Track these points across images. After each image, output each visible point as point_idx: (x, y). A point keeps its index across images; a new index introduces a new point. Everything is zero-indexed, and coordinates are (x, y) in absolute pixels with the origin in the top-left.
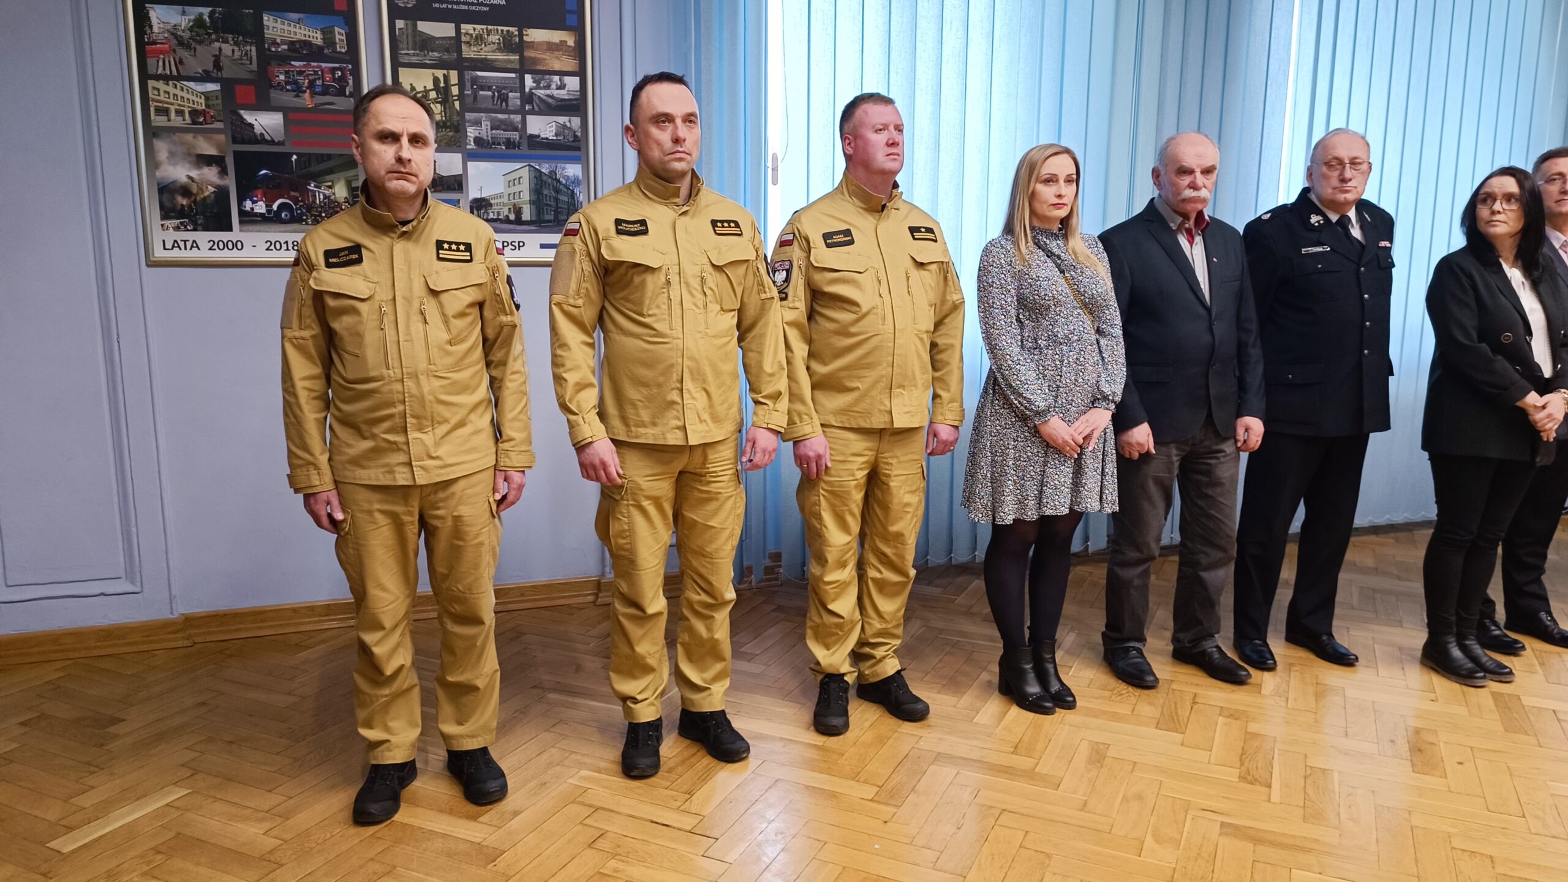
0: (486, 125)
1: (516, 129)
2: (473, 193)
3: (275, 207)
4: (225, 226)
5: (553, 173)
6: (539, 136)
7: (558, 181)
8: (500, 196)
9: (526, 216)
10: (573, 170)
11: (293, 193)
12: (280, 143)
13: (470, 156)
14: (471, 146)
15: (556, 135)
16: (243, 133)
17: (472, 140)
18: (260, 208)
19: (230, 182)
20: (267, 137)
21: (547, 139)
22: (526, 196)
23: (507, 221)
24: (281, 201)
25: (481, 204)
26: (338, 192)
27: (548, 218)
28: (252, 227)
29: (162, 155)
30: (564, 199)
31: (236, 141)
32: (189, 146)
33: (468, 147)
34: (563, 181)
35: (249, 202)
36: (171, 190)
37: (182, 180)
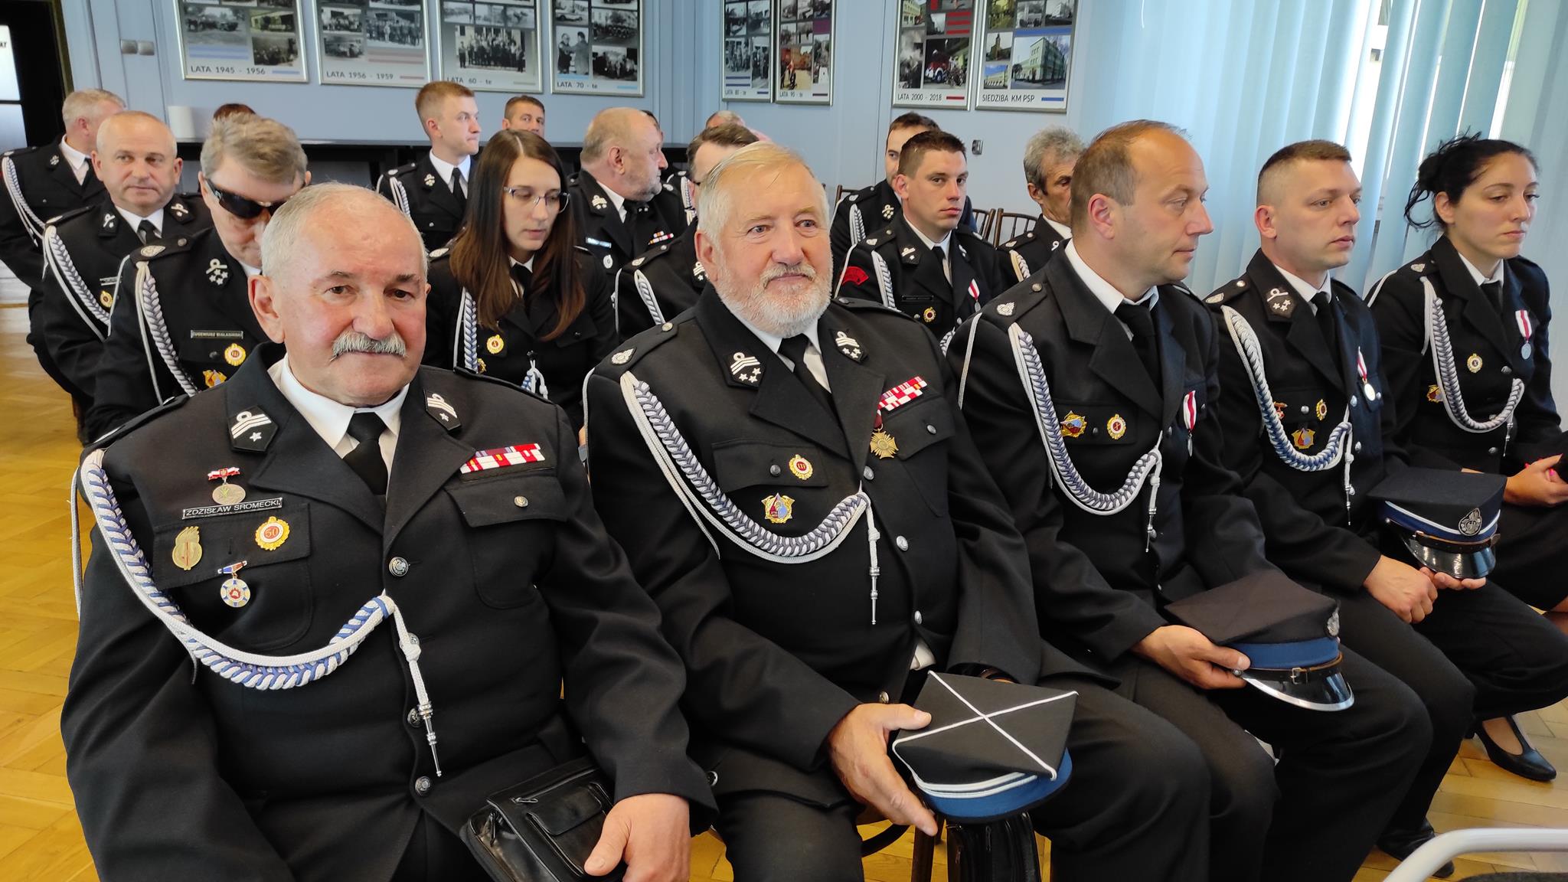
0: (1027, 9)
1: (1040, 11)
2: (1015, 60)
3: (936, 74)
4: (917, 86)
5: (1055, 43)
6: (1051, 16)
7: (1057, 49)
8: (1026, 62)
9: (1037, 77)
10: (1065, 40)
11: (944, 64)
12: (943, 33)
13: (1017, 34)
14: (1018, 26)
15: (1061, 13)
16: (931, 29)
17: (1018, 22)
18: (930, 73)
19: (923, 59)
20: (939, 30)
21: (1054, 17)
22: (1039, 62)
23: (1028, 81)
24: (938, 69)
25: (1017, 68)
26: (960, 63)
27: (1049, 77)
28: (927, 86)
29: (903, 44)
30: (1058, 62)
31: (928, 33)
32: (912, 38)
33: (1017, 27)
34: (1059, 49)
35: (928, 71)
36: (904, 64)
37: (909, 58)
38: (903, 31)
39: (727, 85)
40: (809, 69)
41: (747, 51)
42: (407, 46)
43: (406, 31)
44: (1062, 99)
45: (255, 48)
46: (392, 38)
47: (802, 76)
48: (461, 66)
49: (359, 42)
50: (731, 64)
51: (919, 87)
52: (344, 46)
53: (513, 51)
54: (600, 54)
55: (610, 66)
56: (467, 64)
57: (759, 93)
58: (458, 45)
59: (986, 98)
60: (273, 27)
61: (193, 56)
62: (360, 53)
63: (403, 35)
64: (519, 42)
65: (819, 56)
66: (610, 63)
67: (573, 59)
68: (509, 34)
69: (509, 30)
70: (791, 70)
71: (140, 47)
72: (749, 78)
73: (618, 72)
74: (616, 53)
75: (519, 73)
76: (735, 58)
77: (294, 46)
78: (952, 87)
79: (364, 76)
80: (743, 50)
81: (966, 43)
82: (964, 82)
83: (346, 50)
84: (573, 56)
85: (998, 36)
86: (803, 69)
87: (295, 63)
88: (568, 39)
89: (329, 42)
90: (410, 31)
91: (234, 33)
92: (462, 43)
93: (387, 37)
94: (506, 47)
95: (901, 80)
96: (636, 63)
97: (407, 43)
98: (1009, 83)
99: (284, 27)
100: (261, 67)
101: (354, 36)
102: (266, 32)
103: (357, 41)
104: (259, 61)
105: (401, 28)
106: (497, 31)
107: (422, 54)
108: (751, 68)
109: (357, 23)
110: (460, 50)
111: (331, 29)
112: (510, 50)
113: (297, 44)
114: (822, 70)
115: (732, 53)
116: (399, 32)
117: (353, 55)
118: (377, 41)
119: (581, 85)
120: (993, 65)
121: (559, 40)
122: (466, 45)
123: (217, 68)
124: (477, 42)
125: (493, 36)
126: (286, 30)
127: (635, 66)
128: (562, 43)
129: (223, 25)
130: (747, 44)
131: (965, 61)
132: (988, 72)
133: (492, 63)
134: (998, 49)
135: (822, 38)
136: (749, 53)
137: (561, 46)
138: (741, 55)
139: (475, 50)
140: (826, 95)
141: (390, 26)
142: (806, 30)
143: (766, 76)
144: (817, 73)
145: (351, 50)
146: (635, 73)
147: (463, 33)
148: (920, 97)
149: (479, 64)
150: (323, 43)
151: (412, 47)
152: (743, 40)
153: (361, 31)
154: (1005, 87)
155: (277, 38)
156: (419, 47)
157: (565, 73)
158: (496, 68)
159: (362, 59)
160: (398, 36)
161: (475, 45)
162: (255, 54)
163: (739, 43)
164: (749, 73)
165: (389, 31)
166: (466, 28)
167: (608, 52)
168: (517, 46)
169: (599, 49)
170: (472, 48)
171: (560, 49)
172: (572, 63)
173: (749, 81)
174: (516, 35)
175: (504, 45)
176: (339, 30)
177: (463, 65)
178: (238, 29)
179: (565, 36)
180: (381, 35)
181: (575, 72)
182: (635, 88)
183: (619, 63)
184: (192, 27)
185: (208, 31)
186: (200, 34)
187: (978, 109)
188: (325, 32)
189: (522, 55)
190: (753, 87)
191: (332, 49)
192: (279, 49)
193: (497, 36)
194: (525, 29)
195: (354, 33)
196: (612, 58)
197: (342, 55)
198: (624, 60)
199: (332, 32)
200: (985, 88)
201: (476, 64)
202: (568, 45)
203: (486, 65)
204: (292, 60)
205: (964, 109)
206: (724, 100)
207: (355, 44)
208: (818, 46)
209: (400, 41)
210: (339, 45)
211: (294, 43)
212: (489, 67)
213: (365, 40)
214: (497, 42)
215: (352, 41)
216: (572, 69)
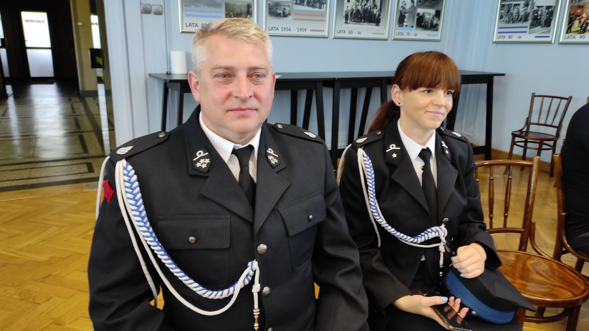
39: (500, 33)
42: (317, 9)
45: (226, 10)
46: (308, 5)
49: (289, 6)
50: (505, 19)
52: (280, 9)
54: (421, 14)
56: (349, 21)
57: (536, 37)
61: (187, 15)
63: (314, 1)
66: (426, 19)
67: (406, 17)
71: (153, 10)
74: (429, 13)
77: (250, 10)
79: (290, 30)
84: (407, 15)
89: (271, 6)
93: (305, 3)
96: (439, 20)
97: (317, 7)
101: (286, 2)
107: (324, 15)
112: (373, 12)
113: (253, 7)
116: (312, 0)
118: (299, 6)
119: (408, 34)
124: (356, 6)
125: (365, 2)
127: (438, 22)
128: (402, 7)
133: (363, 21)
136: (528, 11)
137: (401, 9)
139: (354, 12)
146: (437, 26)
147: (349, 1)
149: (355, 21)
150: (268, 5)
151: (319, 10)
155: (240, 3)
156: (323, 10)
157: (401, 26)
158: (364, 23)
159: (290, 18)
160: (312, 2)
161: (354, 9)
162: (226, 14)
168: (377, 9)
171: (401, 11)
172: (406, 20)
173: (527, 30)
175: (370, 9)
180: (302, 2)
181: (406, 26)
182: (437, 36)
183: (430, 20)
190: (530, 33)
191: (273, 11)
192: (241, 10)
193: (367, 2)
195: (286, 0)
197: (278, 15)
198: (433, 18)
202: (405, 8)
206: (494, 42)
209: (313, 6)
210: (277, 9)
211: (251, 7)
212: (360, 23)
213: (292, 6)
214: (366, 7)
215: (285, 6)
216: (405, 24)
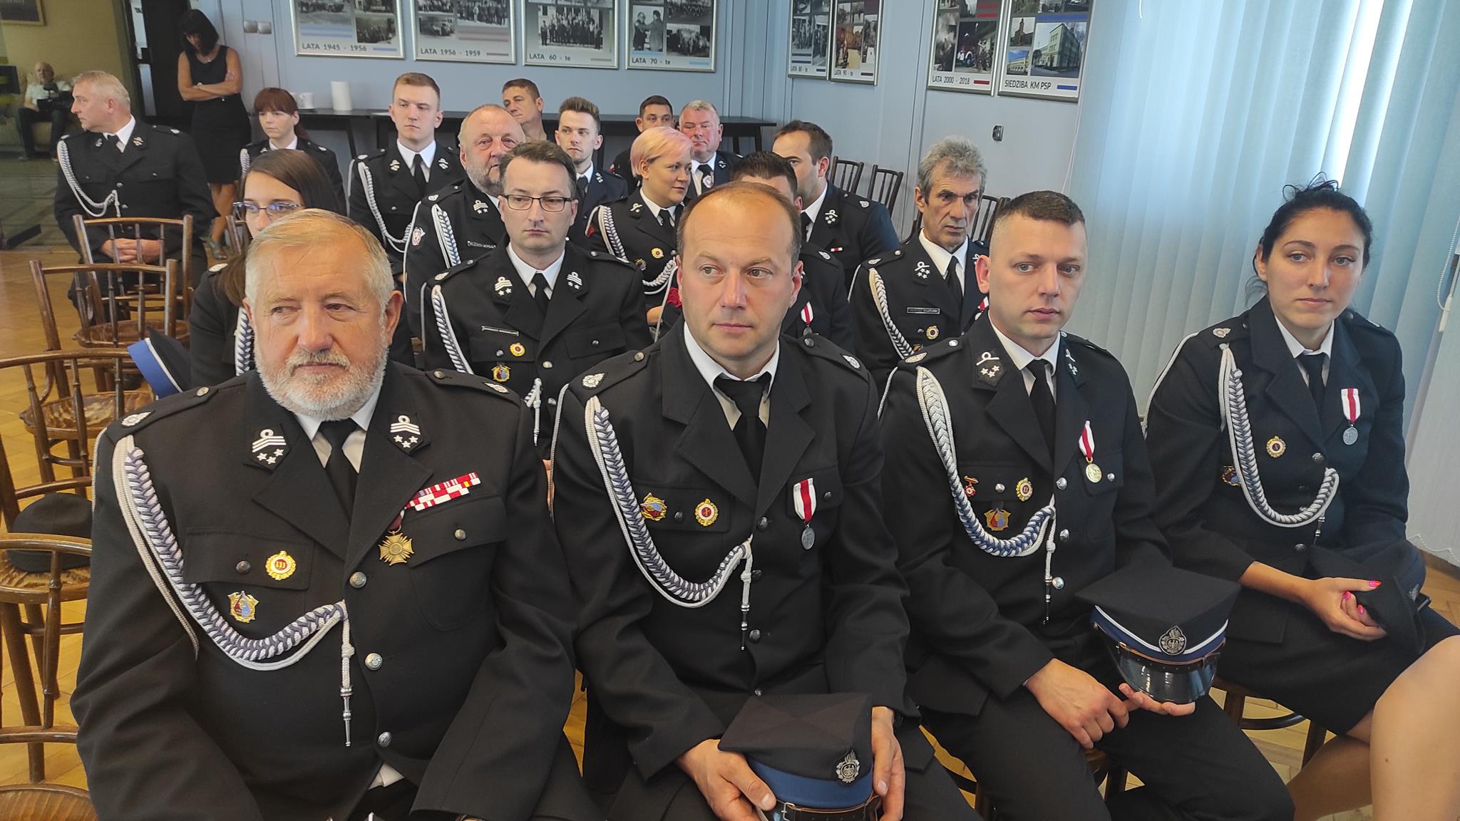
2: (1036, 46)
3: (966, 57)
5: (1072, 29)
7: (1073, 35)
8: (1045, 49)
9: (1055, 65)
10: (1081, 27)
11: (974, 48)
12: (974, 16)
13: (1039, 19)
16: (964, 12)
17: (1041, 6)
18: (961, 57)
21: (1073, 3)
22: (1057, 49)
23: (1047, 68)
24: (969, 52)
25: (1037, 54)
26: (988, 47)
27: (1065, 65)
28: (958, 69)
29: (940, 26)
30: (1074, 50)
31: (962, 16)
32: (948, 20)
33: (1039, 12)
34: (1076, 35)
35: (959, 54)
36: (940, 46)
37: (944, 41)
38: (940, 13)
39: (793, 62)
40: (859, 49)
41: (810, 29)
42: (494, 25)
43: (493, 12)
44: (1075, 88)
45: (357, 28)
46: (480, 19)
47: (853, 54)
48: (543, 44)
49: (451, 21)
50: (796, 41)
51: (951, 71)
52: (437, 26)
53: (591, 30)
54: (674, 32)
55: (684, 43)
56: (548, 41)
57: (818, 70)
58: (541, 24)
59: (1008, 84)
60: (375, 8)
61: (303, 34)
62: (452, 32)
63: (490, 14)
64: (597, 21)
65: (868, 38)
66: (684, 40)
67: (648, 36)
68: (588, 13)
69: (588, 10)
70: (845, 48)
71: (260, 27)
72: (810, 55)
73: (691, 48)
74: (690, 30)
75: (597, 50)
76: (801, 35)
77: (392, 26)
78: (979, 72)
79: (454, 53)
80: (807, 29)
81: (994, 26)
82: (990, 67)
83: (439, 29)
84: (648, 33)
85: (1022, 20)
86: (854, 49)
87: (392, 41)
88: (644, 18)
89: (424, 21)
90: (497, 9)
91: (341, 13)
92: (544, 22)
93: (475, 17)
94: (585, 25)
95: (935, 63)
96: (709, 40)
97: (495, 23)
98: (1029, 70)
99: (384, 8)
100: (363, 45)
101: (445, 16)
102: (368, 13)
103: (448, 21)
104: (361, 39)
105: (489, 8)
106: (577, 11)
107: (507, 32)
108: (813, 46)
109: (449, 4)
110: (542, 28)
111: (426, 10)
112: (589, 28)
113: (395, 23)
114: (870, 50)
115: (798, 31)
116: (486, 13)
117: (445, 33)
118: (467, 21)
119: (654, 61)
120: (1016, 50)
121: (635, 18)
122: (547, 25)
123: (325, 46)
124: (558, 21)
125: (573, 15)
126: (385, 11)
127: (707, 43)
128: (639, 21)
129: (330, 6)
130: (810, 22)
131: (992, 45)
132: (1011, 57)
133: (572, 41)
134: (1021, 34)
135: (870, 18)
136: (812, 31)
137: (637, 24)
138: (805, 33)
139: (556, 28)
140: (871, 74)
141: (479, 7)
142: (858, 10)
143: (824, 55)
144: (865, 53)
145: (443, 29)
146: (707, 50)
147: (545, 13)
148: (950, 80)
149: (559, 42)
150: (418, 20)
151: (499, 26)
152: (807, 18)
153: (452, 12)
154: (1025, 73)
155: (377, 18)
156: (506, 26)
157: (640, 50)
158: (575, 45)
159: (453, 37)
160: (486, 16)
161: (556, 24)
162: (358, 33)
163: (804, 21)
164: (811, 51)
165: (478, 12)
166: (548, 7)
167: (681, 30)
168: (595, 25)
169: (672, 27)
170: (553, 26)
171: (636, 27)
172: (647, 40)
173: (810, 59)
174: (595, 14)
175: (583, 23)
176: (433, 11)
177: (544, 43)
178: (344, 10)
179: (642, 15)
180: (470, 16)
181: (649, 49)
182: (708, 64)
183: (692, 40)
184: (304, 9)
185: (318, 12)
186: (310, 15)
187: (1001, 94)
188: (420, 12)
189: (600, 33)
190: (813, 64)
191: (426, 28)
192: (379, 28)
193: (577, 15)
194: (603, 8)
195: (445, 14)
196: (685, 35)
197: (435, 33)
198: (697, 37)
199: (426, 13)
200: (1008, 74)
201: (556, 42)
202: (644, 23)
203: (566, 43)
204: (390, 38)
205: (988, 94)
206: (790, 76)
207: (447, 23)
208: (867, 25)
209: (488, 21)
210: (432, 25)
211: (393, 23)
212: (568, 44)
213: (456, 20)
214: (577, 21)
215: (444, 21)
216: (646, 46)
